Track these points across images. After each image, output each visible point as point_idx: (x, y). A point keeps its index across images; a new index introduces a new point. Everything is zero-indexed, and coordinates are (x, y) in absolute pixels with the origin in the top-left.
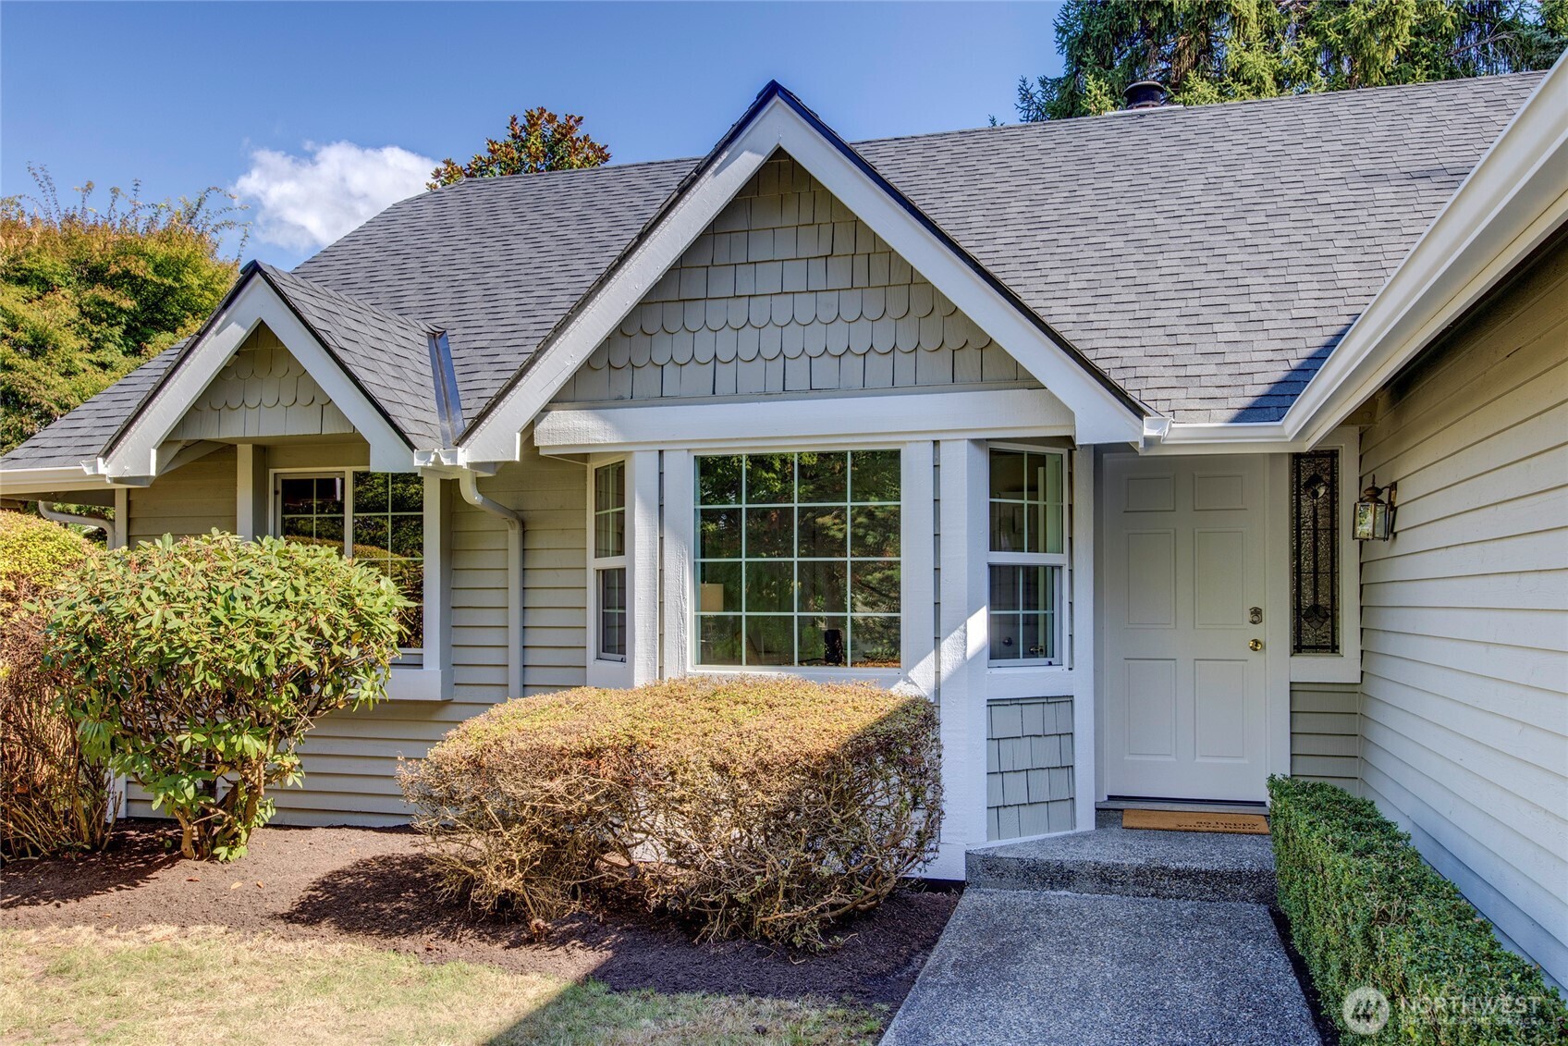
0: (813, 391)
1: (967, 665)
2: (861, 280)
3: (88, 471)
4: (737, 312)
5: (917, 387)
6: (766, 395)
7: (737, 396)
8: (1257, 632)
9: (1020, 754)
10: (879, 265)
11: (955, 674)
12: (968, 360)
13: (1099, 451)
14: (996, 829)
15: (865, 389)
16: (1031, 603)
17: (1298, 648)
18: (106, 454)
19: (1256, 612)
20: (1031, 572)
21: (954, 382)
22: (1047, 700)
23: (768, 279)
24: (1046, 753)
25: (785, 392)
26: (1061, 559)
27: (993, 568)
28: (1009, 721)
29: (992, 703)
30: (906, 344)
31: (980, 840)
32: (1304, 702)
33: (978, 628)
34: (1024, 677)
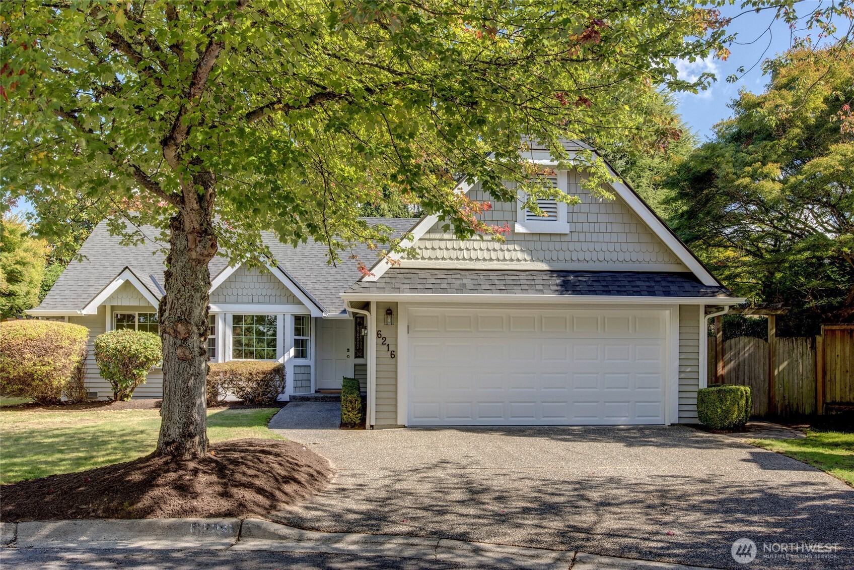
0: (258, 303)
1: (290, 359)
2: (269, 281)
3: (79, 312)
4: (242, 285)
5: (280, 303)
6: (248, 303)
7: (242, 303)
8: (348, 354)
9: (300, 377)
10: (273, 278)
11: (287, 361)
12: (291, 298)
13: (316, 318)
14: (295, 392)
15: (269, 303)
16: (302, 347)
17: (356, 357)
18: (83, 309)
19: (348, 349)
20: (302, 340)
21: (288, 303)
22: (305, 366)
23: (249, 279)
24: (305, 377)
25: (253, 303)
26: (308, 338)
27: (295, 340)
28: (298, 370)
29: (295, 366)
30: (278, 294)
31: (292, 394)
32: (357, 368)
33: (292, 352)
34: (301, 362)
